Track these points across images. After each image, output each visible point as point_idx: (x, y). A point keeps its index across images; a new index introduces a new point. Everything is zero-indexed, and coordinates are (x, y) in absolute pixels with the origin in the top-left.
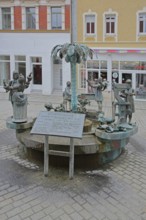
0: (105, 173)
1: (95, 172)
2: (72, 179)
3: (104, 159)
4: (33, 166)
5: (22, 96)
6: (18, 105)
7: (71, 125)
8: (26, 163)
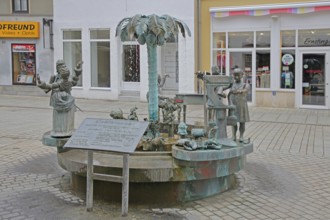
0: (183, 212)
1: (165, 210)
2: (124, 215)
3: (188, 194)
4: (75, 199)
5: (64, 98)
6: (60, 112)
7: (123, 136)
8: (67, 196)
